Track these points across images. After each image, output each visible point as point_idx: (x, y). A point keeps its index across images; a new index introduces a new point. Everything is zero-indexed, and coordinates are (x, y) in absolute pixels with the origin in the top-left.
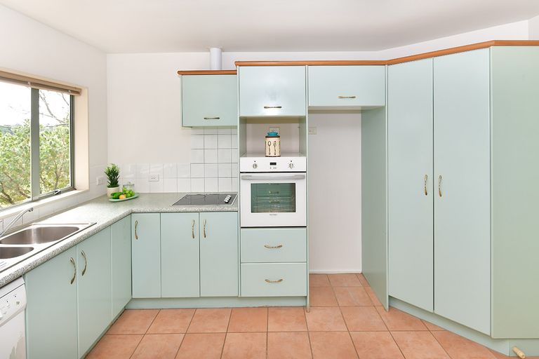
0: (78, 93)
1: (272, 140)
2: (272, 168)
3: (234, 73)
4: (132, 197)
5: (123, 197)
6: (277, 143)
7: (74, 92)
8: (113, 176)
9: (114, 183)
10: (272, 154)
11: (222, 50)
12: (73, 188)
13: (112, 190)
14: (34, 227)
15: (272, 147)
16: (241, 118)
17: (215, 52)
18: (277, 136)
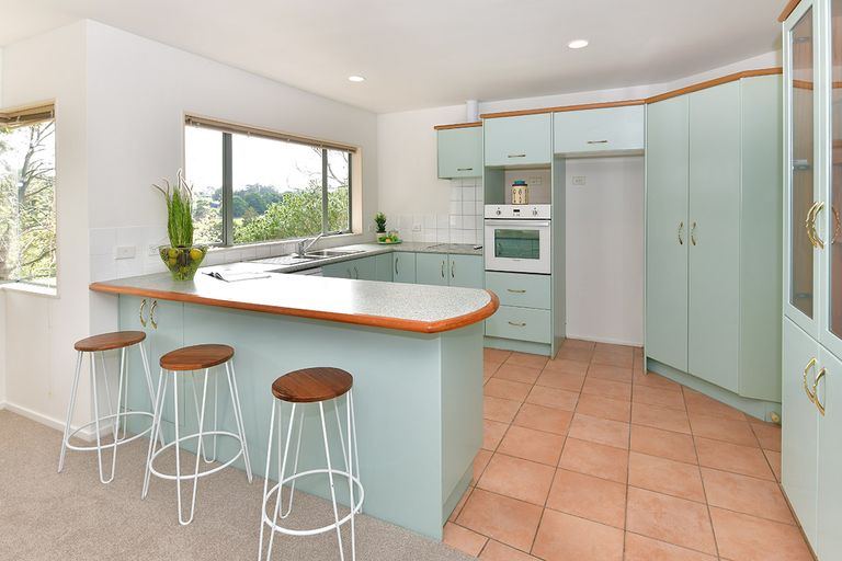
0: (354, 151)
1: (517, 188)
2: (516, 215)
3: (479, 124)
4: (396, 242)
5: (388, 241)
6: (523, 191)
7: (351, 151)
8: (381, 222)
9: (382, 230)
10: (518, 202)
11: (479, 101)
12: (351, 231)
13: (380, 235)
14: (326, 250)
15: (517, 195)
16: (486, 168)
17: (471, 104)
18: (523, 184)
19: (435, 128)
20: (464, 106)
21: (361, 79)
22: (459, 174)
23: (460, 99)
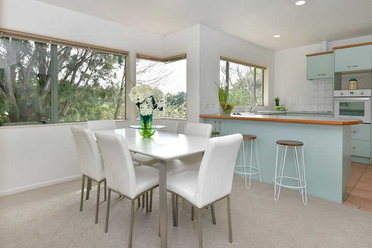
0: (265, 69)
1: (352, 82)
2: (351, 95)
3: (332, 52)
4: (285, 110)
5: (281, 109)
6: (355, 83)
7: (264, 68)
8: (277, 101)
9: (277, 104)
10: (352, 89)
11: (328, 41)
12: (263, 105)
13: (277, 107)
15: (352, 86)
16: (335, 73)
17: (324, 43)
18: (355, 80)
19: (306, 56)
20: (320, 44)
21: (279, 36)
22: (319, 77)
23: (319, 41)
